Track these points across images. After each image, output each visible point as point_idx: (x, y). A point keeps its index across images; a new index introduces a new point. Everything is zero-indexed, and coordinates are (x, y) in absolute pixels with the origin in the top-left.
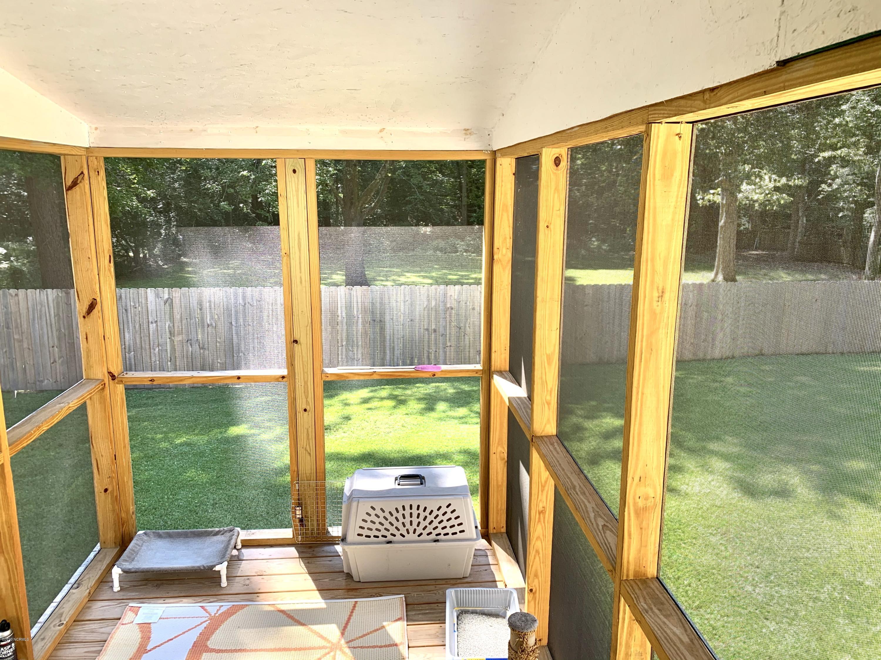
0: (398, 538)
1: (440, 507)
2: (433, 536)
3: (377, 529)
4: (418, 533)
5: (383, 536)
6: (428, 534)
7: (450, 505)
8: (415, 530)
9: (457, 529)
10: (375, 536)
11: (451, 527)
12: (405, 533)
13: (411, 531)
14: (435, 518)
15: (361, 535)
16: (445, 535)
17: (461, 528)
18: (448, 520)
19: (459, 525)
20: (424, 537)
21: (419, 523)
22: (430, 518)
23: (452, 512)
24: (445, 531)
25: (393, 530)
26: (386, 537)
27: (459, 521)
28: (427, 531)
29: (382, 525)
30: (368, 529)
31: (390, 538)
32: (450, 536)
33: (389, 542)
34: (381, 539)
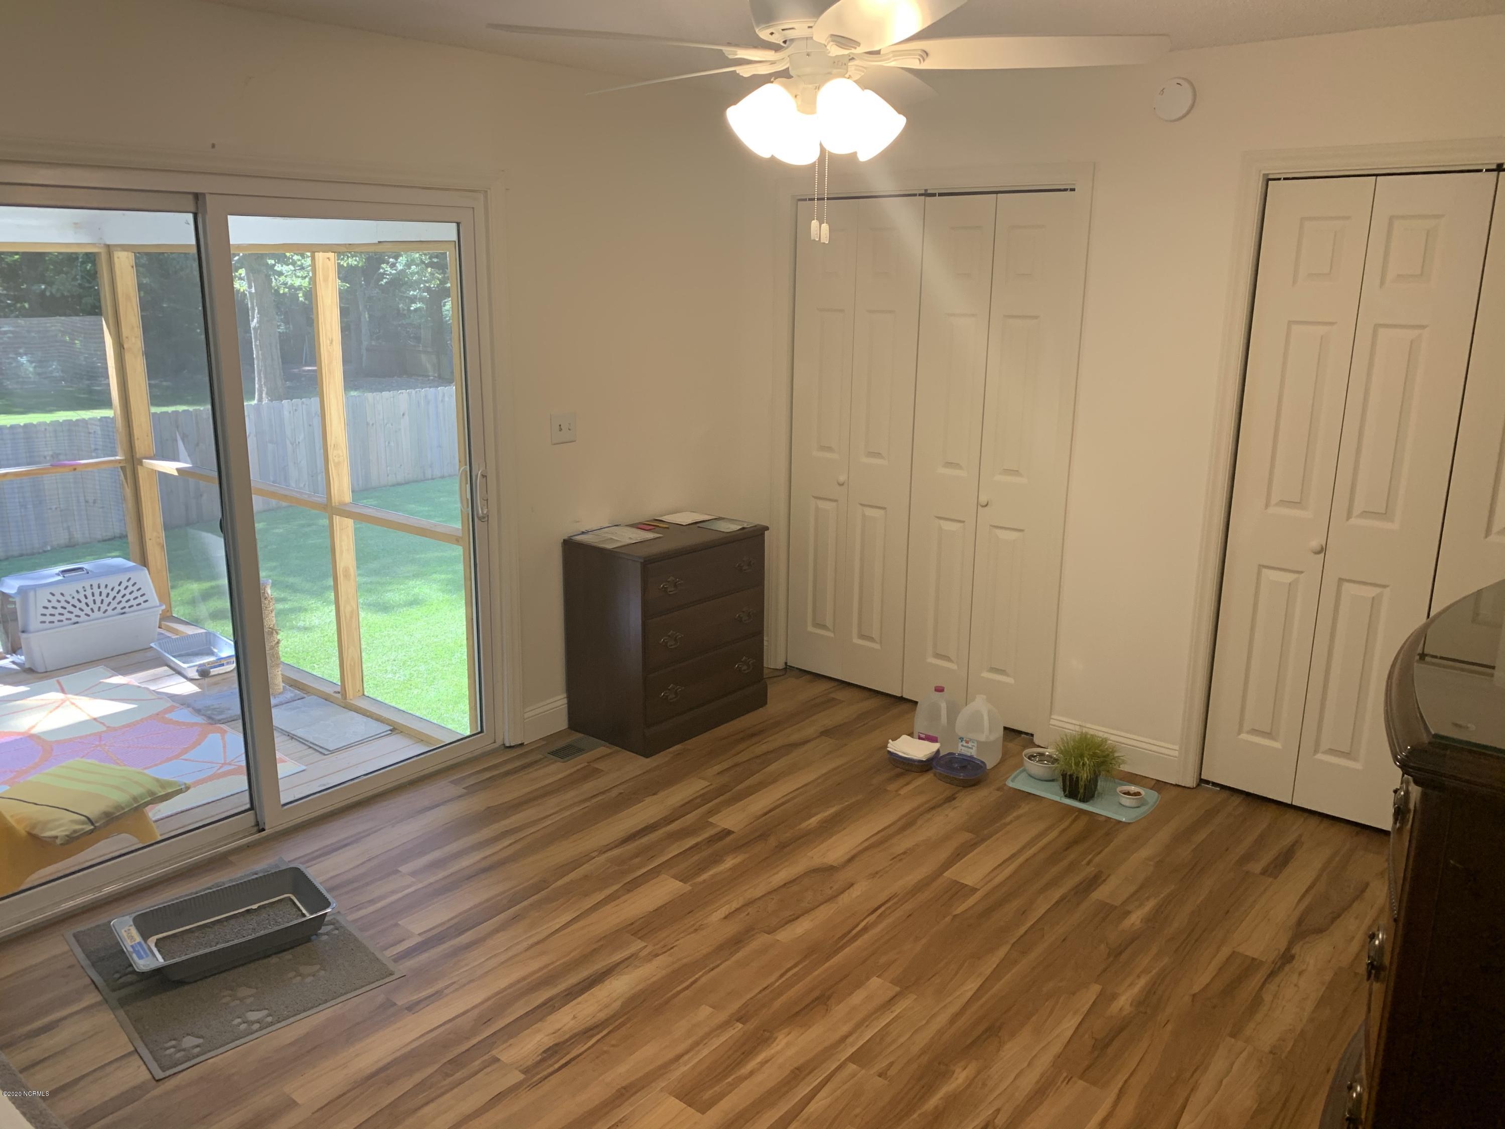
0: (83, 617)
1: (121, 583)
2: (119, 610)
3: (60, 614)
4: (102, 610)
5: (67, 619)
6: (114, 609)
7: (130, 579)
8: (99, 607)
9: (141, 600)
10: (59, 621)
11: (135, 599)
12: (90, 612)
13: (96, 610)
14: (118, 593)
15: (44, 622)
16: (130, 607)
17: (144, 598)
18: (130, 593)
19: (141, 596)
20: (110, 612)
21: (102, 600)
22: (112, 594)
23: (133, 585)
24: (130, 604)
25: (76, 611)
26: (70, 619)
27: (141, 592)
28: (112, 606)
29: (65, 608)
30: (51, 615)
31: (75, 619)
32: (135, 608)
33: (77, 623)
34: (66, 622)
